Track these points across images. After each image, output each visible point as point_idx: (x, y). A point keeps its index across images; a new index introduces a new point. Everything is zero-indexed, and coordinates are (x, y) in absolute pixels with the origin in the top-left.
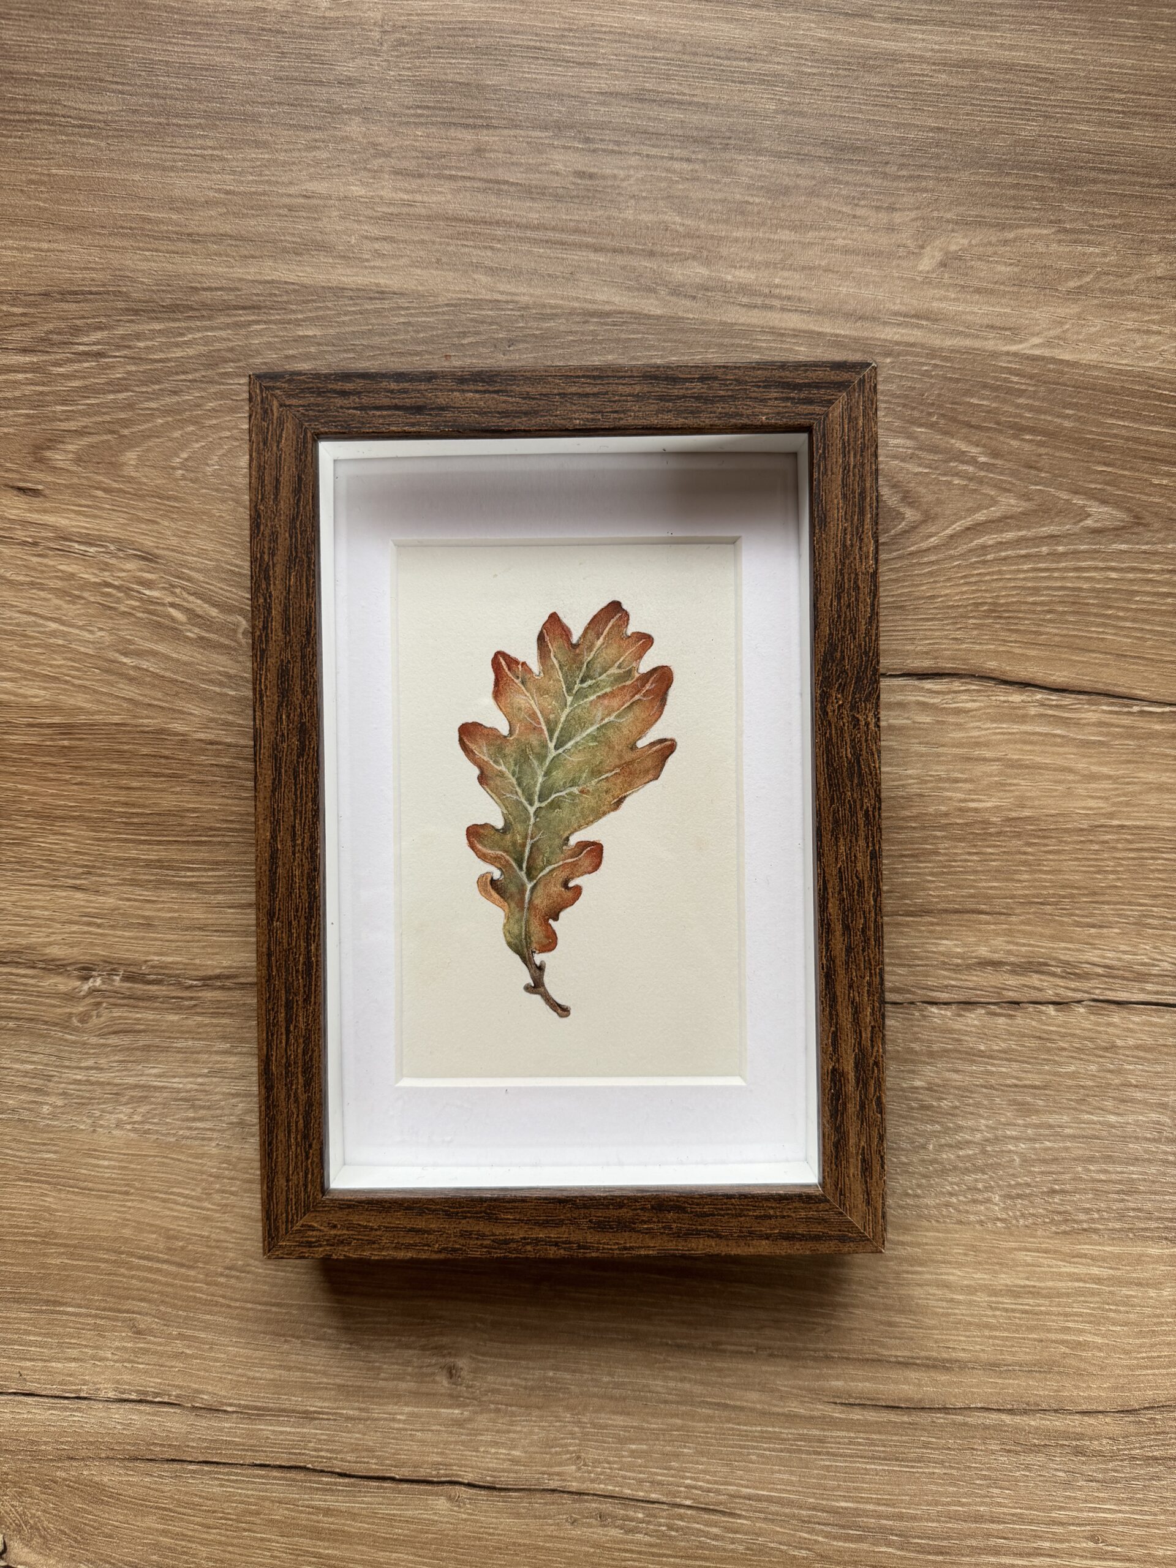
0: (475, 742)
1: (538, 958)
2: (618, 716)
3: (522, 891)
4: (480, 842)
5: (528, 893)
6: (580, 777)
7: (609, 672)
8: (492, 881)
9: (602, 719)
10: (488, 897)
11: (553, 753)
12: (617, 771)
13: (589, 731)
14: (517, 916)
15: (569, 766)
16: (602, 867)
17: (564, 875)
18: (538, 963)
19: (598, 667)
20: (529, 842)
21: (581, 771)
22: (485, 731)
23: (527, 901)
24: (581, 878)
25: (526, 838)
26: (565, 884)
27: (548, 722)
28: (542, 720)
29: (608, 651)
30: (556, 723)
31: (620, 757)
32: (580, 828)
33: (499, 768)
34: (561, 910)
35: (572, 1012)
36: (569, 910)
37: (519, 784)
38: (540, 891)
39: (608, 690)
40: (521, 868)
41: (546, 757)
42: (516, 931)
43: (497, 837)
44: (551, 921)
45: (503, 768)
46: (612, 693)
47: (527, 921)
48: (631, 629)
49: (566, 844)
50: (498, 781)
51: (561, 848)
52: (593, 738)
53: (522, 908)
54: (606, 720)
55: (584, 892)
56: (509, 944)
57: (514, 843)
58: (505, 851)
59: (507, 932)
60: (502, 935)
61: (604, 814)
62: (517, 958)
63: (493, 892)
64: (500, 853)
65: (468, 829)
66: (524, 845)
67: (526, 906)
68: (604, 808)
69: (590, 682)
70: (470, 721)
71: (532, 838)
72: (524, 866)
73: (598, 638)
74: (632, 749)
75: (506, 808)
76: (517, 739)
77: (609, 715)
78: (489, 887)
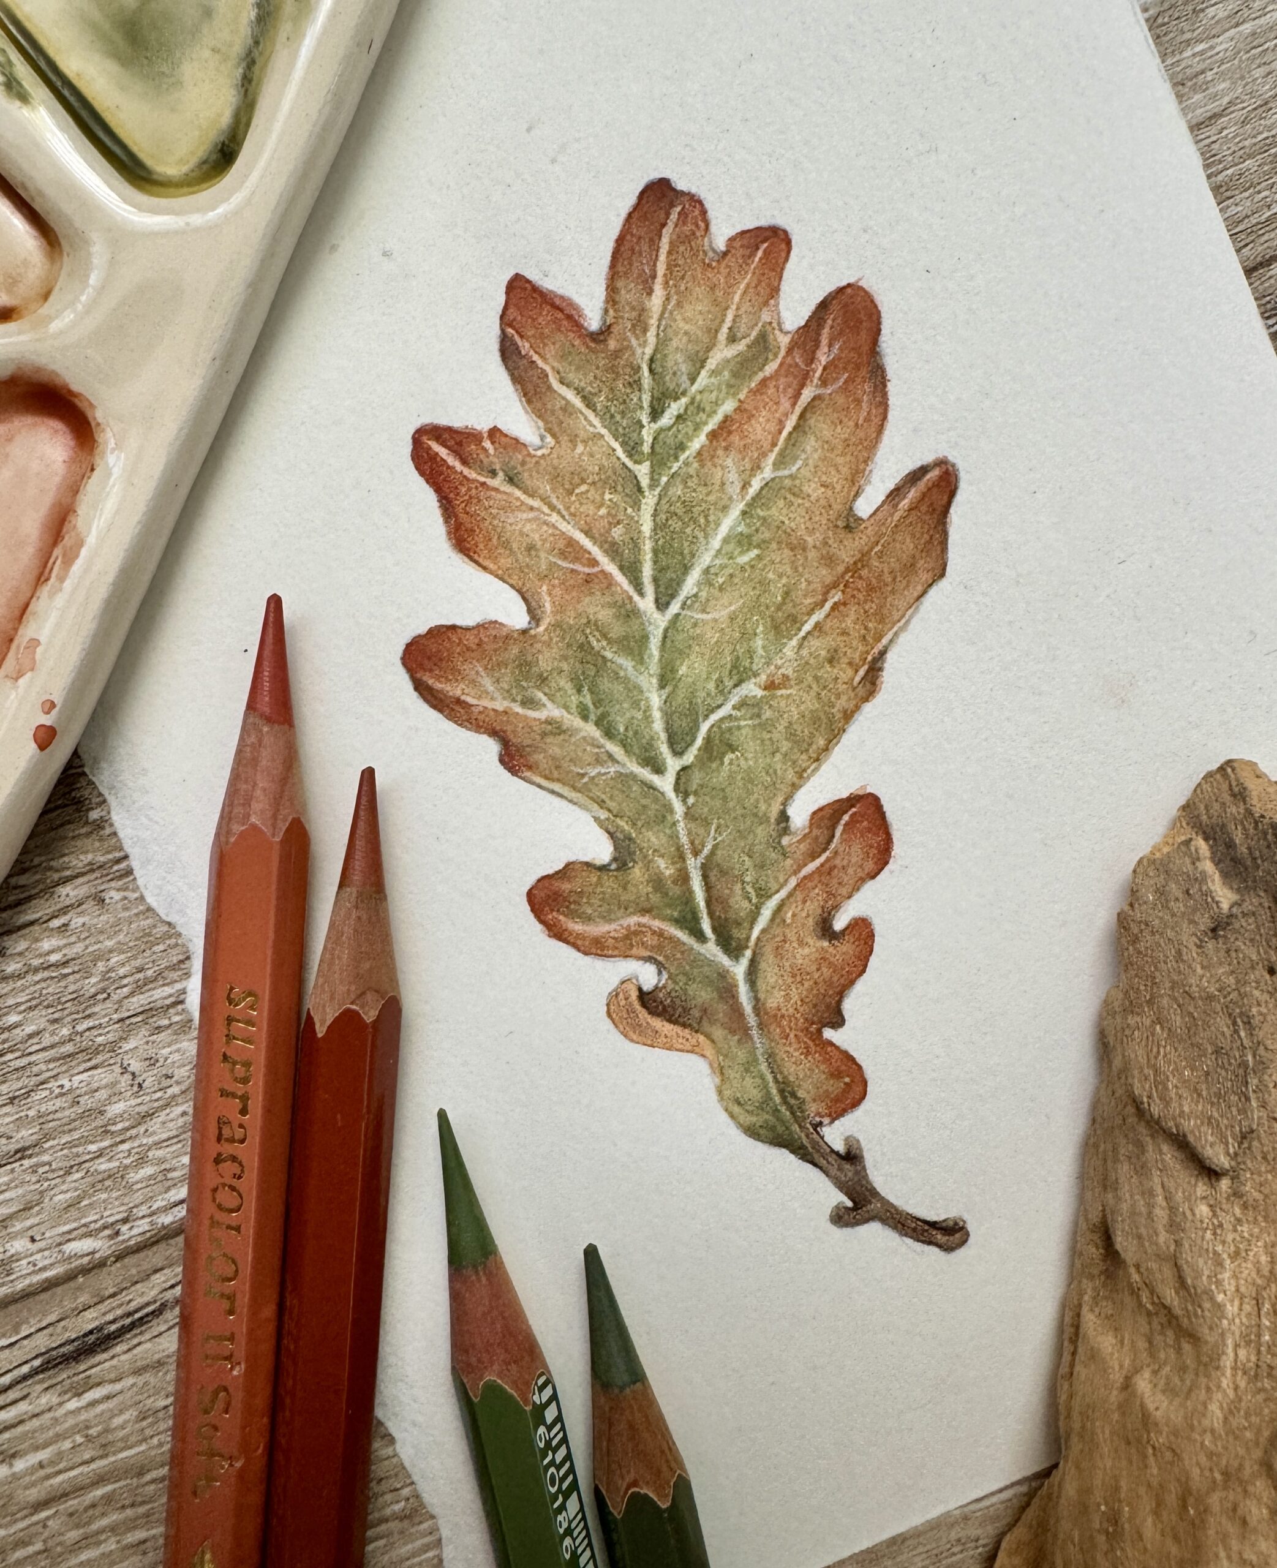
0: (456, 675)
1: (835, 1136)
2: (778, 465)
3: (728, 992)
4: (573, 915)
5: (743, 990)
6: (751, 653)
7: (711, 364)
8: (645, 998)
9: (746, 485)
10: (651, 1040)
11: (658, 622)
12: (836, 596)
13: (724, 530)
14: (741, 1055)
15: (712, 637)
16: (897, 850)
17: (813, 907)
18: (839, 1146)
19: (677, 361)
20: (693, 866)
21: (747, 636)
22: (471, 640)
23: (748, 1008)
24: (857, 897)
25: (682, 858)
26: (825, 928)
27: (613, 550)
28: (596, 552)
29: (689, 310)
30: (635, 544)
31: (829, 560)
32: (802, 776)
33: (542, 715)
34: (841, 995)
35: (970, 1227)
36: (860, 986)
37: (609, 734)
38: (770, 974)
39: (728, 407)
40: (701, 937)
41: (645, 638)
42: (756, 1094)
43: (609, 884)
44: (828, 1034)
45: (551, 711)
46: (738, 410)
47: (771, 1057)
48: (721, 233)
49: (786, 831)
50: (554, 747)
51: (777, 846)
52: (743, 541)
53: (746, 1031)
54: (756, 484)
55: (878, 928)
56: (752, 1132)
57: (658, 883)
58: (645, 911)
59: (733, 1104)
60: (724, 1117)
61: (848, 716)
62: (784, 1158)
63: (657, 1023)
64: (633, 920)
65: (530, 895)
66: (683, 878)
67: (752, 1020)
68: (842, 703)
69: (675, 408)
70: (423, 630)
71: (696, 853)
72: (706, 926)
73: (650, 292)
74: (848, 528)
75: (601, 804)
76: (557, 625)
77: (757, 467)
78: (643, 1013)
